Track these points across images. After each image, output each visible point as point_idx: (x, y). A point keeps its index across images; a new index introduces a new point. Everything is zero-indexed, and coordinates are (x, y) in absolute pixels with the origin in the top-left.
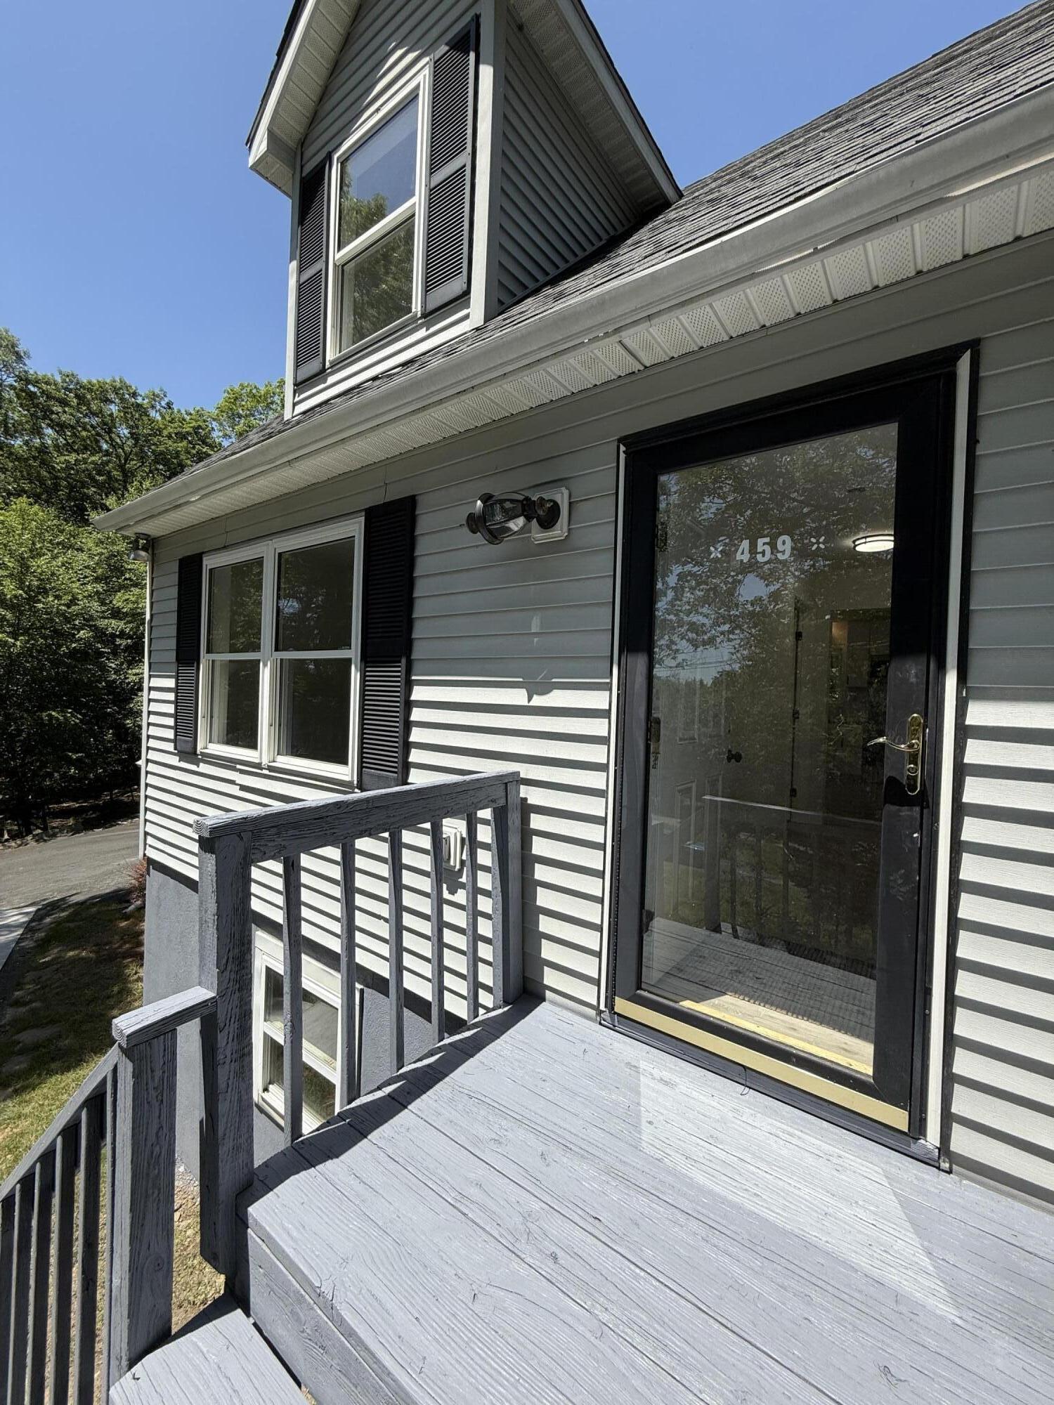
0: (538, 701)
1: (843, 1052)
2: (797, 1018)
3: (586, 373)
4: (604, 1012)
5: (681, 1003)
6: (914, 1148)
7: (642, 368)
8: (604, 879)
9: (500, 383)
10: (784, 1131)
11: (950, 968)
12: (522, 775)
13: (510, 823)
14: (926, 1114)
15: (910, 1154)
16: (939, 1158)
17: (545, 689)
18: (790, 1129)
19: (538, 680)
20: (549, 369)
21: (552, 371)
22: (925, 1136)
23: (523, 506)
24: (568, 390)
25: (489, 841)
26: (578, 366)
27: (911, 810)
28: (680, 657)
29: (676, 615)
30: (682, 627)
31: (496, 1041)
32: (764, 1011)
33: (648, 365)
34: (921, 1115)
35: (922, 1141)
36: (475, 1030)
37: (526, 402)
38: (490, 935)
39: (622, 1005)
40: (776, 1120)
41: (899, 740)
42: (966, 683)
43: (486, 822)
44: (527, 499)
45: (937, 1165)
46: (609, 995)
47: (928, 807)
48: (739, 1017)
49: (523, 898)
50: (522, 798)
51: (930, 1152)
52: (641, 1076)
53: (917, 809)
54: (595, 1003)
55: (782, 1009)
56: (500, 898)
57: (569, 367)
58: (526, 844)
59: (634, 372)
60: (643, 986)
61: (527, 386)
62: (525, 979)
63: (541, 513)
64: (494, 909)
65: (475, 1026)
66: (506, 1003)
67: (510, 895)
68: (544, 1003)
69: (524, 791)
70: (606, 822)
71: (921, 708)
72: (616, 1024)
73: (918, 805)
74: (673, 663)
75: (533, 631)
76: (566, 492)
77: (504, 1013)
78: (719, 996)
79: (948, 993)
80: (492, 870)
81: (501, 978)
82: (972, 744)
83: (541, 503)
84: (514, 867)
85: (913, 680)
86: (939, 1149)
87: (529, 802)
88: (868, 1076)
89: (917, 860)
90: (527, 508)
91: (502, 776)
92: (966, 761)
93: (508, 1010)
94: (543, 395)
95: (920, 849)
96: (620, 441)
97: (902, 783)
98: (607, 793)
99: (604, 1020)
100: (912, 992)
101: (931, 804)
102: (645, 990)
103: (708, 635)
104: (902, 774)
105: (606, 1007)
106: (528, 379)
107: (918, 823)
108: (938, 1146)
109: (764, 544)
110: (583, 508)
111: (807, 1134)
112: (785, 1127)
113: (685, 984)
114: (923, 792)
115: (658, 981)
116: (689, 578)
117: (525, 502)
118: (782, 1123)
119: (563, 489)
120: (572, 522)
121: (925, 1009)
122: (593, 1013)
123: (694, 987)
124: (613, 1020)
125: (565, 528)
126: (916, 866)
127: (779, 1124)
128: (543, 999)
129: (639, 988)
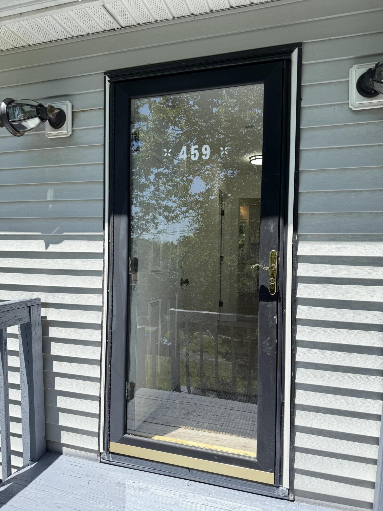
0: (53, 248)
1: (244, 448)
2: (220, 434)
3: (81, 24)
4: (103, 453)
5: (152, 438)
6: (278, 492)
7: (119, 27)
8: (101, 365)
9: (17, 19)
10: (211, 501)
11: (293, 389)
12: (42, 301)
13: (33, 335)
14: (282, 472)
15: (276, 496)
16: (289, 495)
17: (58, 240)
18: (214, 499)
19: (52, 234)
20: (54, 16)
21: (57, 18)
22: (282, 484)
23: (38, 110)
24: (70, 34)
25: (17, 349)
26: (76, 18)
27: (273, 304)
28: (160, 228)
29: (157, 200)
30: (160, 208)
31: (25, 489)
32: (202, 433)
33: (123, 26)
34: (280, 473)
35: (281, 488)
36: (8, 485)
37: (39, 37)
38: (20, 416)
39: (115, 447)
40: (207, 496)
41: (266, 264)
42: (297, 233)
43: (14, 336)
44: (41, 105)
45: (288, 498)
46: (106, 441)
47: (280, 301)
48: (187, 440)
49: (44, 386)
50: (42, 317)
51: (284, 492)
52: (127, 489)
53: (275, 303)
54: (96, 449)
55: (212, 430)
56: (27, 389)
57: (69, 17)
58: (46, 348)
59: (114, 29)
60: (128, 431)
61: (39, 25)
62: (47, 442)
63: (51, 116)
64: (22, 397)
65: (8, 482)
66: (33, 460)
67: (34, 385)
68: (61, 456)
69: (44, 312)
70: (102, 327)
71: (276, 246)
72: (111, 460)
73: (275, 301)
74: (156, 231)
75: (48, 200)
76: (70, 105)
77: (32, 468)
78: (176, 429)
79: (292, 403)
80: (21, 369)
81: (29, 445)
82: (301, 266)
83: (51, 109)
84: (37, 365)
85: (272, 231)
86: (289, 489)
87: (48, 319)
88: (254, 458)
89: (276, 332)
90: (40, 112)
91: (26, 302)
92: (298, 275)
93: (35, 466)
94: (51, 34)
95: (277, 325)
96: (106, 73)
97: (268, 289)
98: (103, 308)
99: (103, 459)
100: (275, 406)
101: (281, 300)
102: (129, 434)
103: (175, 213)
104: (268, 283)
105: (104, 450)
106: (39, 19)
107: (276, 311)
108: (288, 488)
109: (195, 149)
110: (81, 117)
111: (223, 499)
112: (211, 499)
113: (155, 426)
114: (278, 293)
115: (138, 428)
116: (161, 176)
117: (39, 108)
118: (210, 497)
119: (68, 102)
120: (74, 125)
121: (281, 414)
122: (95, 455)
123: (161, 427)
124: (108, 457)
125: (70, 129)
126: (275, 335)
127: (208, 498)
128: (60, 453)
129: (125, 433)
